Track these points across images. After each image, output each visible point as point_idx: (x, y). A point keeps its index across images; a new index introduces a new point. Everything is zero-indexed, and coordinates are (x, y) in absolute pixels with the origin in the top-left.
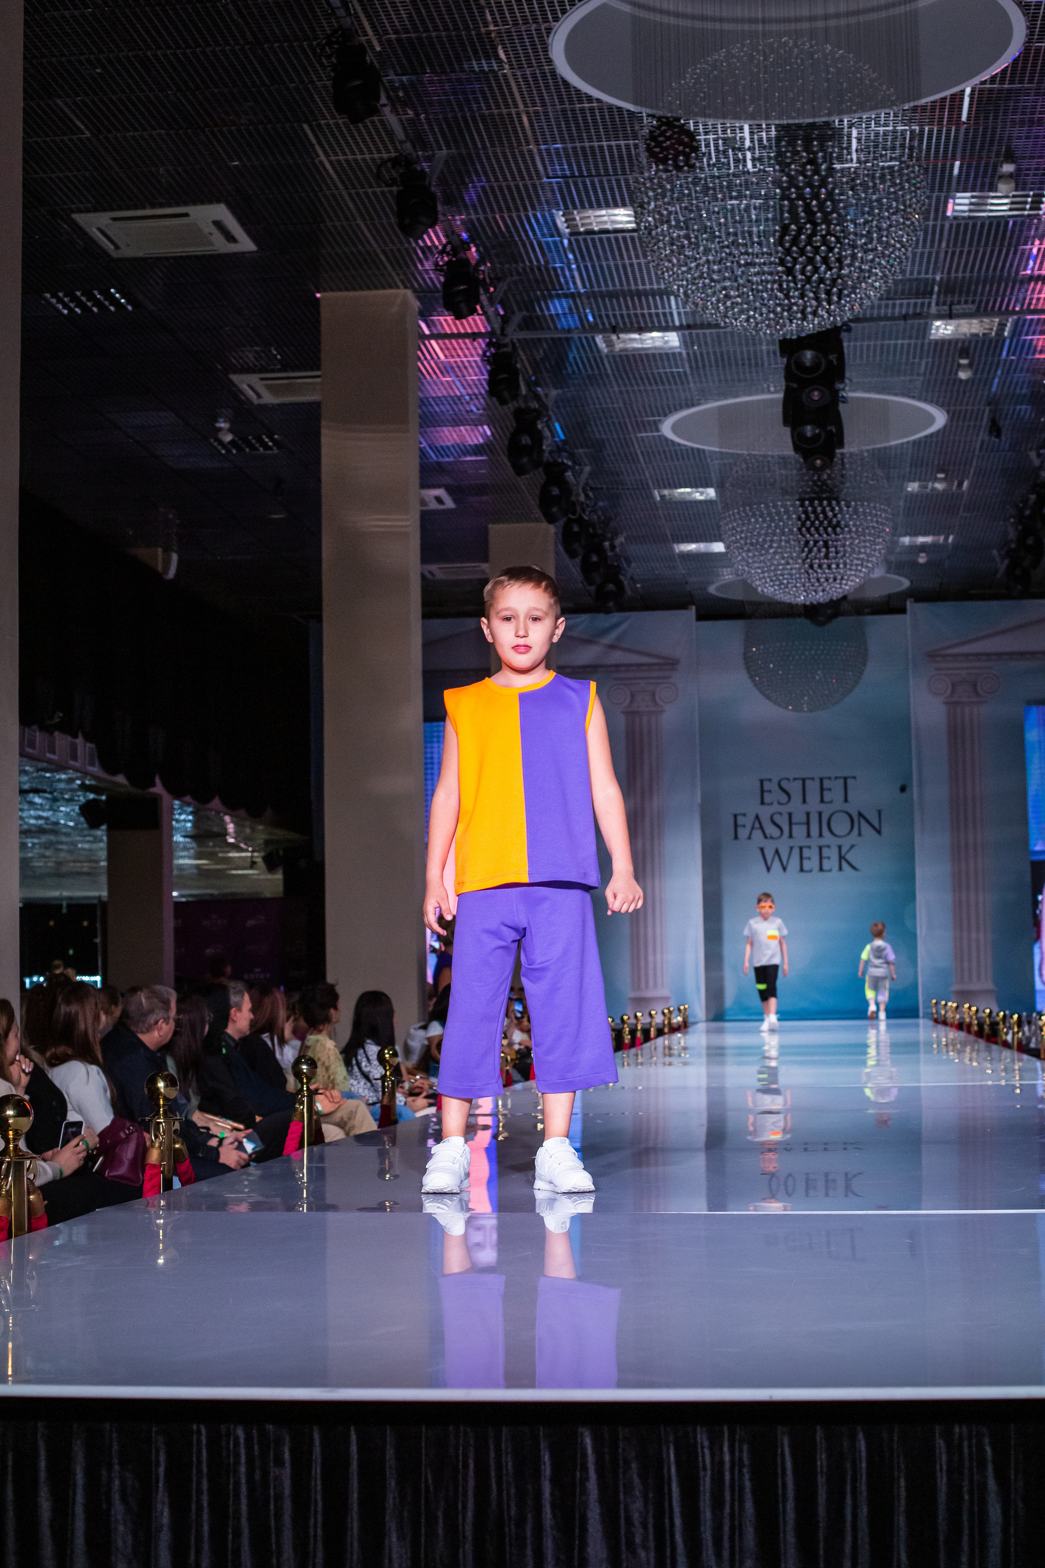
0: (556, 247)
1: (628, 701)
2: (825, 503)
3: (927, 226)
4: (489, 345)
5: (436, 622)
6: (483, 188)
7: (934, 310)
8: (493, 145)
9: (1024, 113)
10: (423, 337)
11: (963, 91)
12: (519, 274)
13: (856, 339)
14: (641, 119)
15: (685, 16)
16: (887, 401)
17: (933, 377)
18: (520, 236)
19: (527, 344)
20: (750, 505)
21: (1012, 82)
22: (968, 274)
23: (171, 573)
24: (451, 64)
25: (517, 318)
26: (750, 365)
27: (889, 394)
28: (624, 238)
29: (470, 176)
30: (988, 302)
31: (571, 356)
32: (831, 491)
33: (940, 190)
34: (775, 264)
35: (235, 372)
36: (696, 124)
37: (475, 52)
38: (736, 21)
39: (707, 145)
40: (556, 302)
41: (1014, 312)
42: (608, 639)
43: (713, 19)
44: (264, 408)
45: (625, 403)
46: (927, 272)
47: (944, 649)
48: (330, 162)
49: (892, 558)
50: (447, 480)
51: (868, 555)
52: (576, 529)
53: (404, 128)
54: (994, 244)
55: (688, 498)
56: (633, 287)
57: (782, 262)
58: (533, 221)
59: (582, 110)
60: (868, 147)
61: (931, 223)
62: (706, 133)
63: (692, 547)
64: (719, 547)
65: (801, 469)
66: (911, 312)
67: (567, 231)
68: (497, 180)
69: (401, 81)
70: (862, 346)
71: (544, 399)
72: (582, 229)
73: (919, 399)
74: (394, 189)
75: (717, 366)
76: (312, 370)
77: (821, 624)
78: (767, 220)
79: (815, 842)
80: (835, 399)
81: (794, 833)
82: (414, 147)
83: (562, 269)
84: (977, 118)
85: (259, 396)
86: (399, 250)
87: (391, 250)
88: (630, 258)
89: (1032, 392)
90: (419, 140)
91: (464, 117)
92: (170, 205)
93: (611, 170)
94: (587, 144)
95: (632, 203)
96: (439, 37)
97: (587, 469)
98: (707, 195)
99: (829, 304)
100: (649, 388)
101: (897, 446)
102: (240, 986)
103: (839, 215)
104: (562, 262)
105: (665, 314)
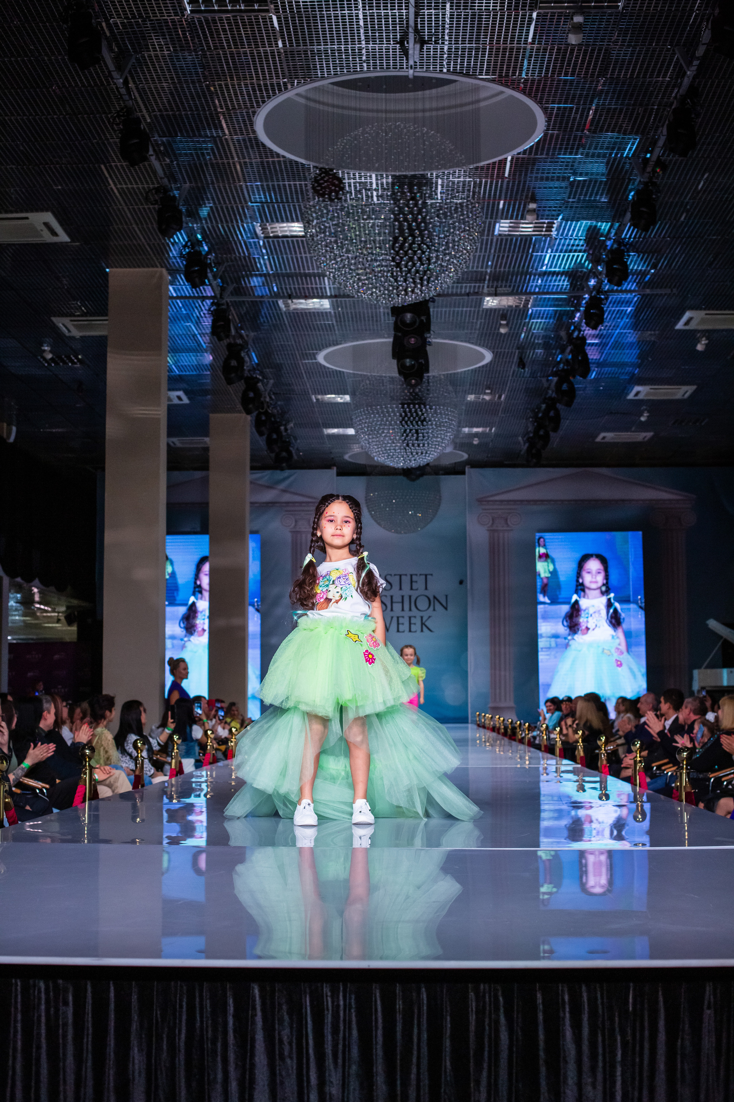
0: (255, 245)
1: (293, 524)
2: (417, 406)
3: (483, 240)
4: (213, 304)
5: (176, 473)
6: (211, 207)
7: (486, 290)
8: (218, 181)
9: (543, 173)
10: (172, 298)
11: (506, 159)
12: (232, 261)
13: (438, 307)
14: (309, 169)
15: (338, 107)
16: (456, 345)
17: (485, 331)
18: (233, 238)
19: (236, 304)
20: (371, 406)
21: (536, 154)
22: (507, 269)
23: (12, 439)
24: (193, 131)
25: (231, 288)
26: (373, 320)
27: (457, 340)
28: (297, 241)
29: (203, 200)
30: (519, 286)
31: (263, 313)
32: (421, 399)
33: (491, 218)
34: (389, 260)
35: (54, 316)
36: (343, 173)
37: (209, 125)
38: (368, 110)
39: (350, 186)
40: (255, 279)
41: (534, 293)
42: (282, 486)
43: (355, 109)
44: (73, 338)
45: (295, 342)
46: (482, 267)
47: (488, 497)
48: (117, 189)
49: (458, 441)
50: (185, 386)
51: (443, 439)
52: (264, 418)
53: (163, 170)
54: (523, 252)
55: (333, 401)
56: (302, 271)
57: (394, 259)
58: (242, 229)
59: (273, 162)
60: (448, 190)
61: (485, 238)
62: (349, 179)
63: (335, 431)
64: (351, 431)
65: (402, 385)
66: (472, 291)
67: (262, 235)
68: (220, 203)
69: (162, 141)
70: (441, 311)
71: (246, 338)
72: (271, 235)
73: (476, 344)
74: (156, 206)
75: (353, 321)
76: (103, 316)
77: (413, 480)
78: (385, 233)
79: (407, 613)
80: (424, 343)
81: (394, 608)
82: (169, 181)
83: (259, 258)
84: (514, 175)
85: (69, 331)
86: (158, 244)
87: (154, 244)
88: (300, 253)
89: (545, 342)
90: (172, 177)
91: (201, 164)
92: (17, 212)
93: (290, 200)
94: (276, 183)
95: (303, 220)
96: (186, 115)
97: (272, 381)
98: (348, 217)
99: (422, 285)
100: (310, 333)
101: (461, 372)
102: (49, 698)
103: (429, 232)
104: (258, 254)
105: (321, 288)
